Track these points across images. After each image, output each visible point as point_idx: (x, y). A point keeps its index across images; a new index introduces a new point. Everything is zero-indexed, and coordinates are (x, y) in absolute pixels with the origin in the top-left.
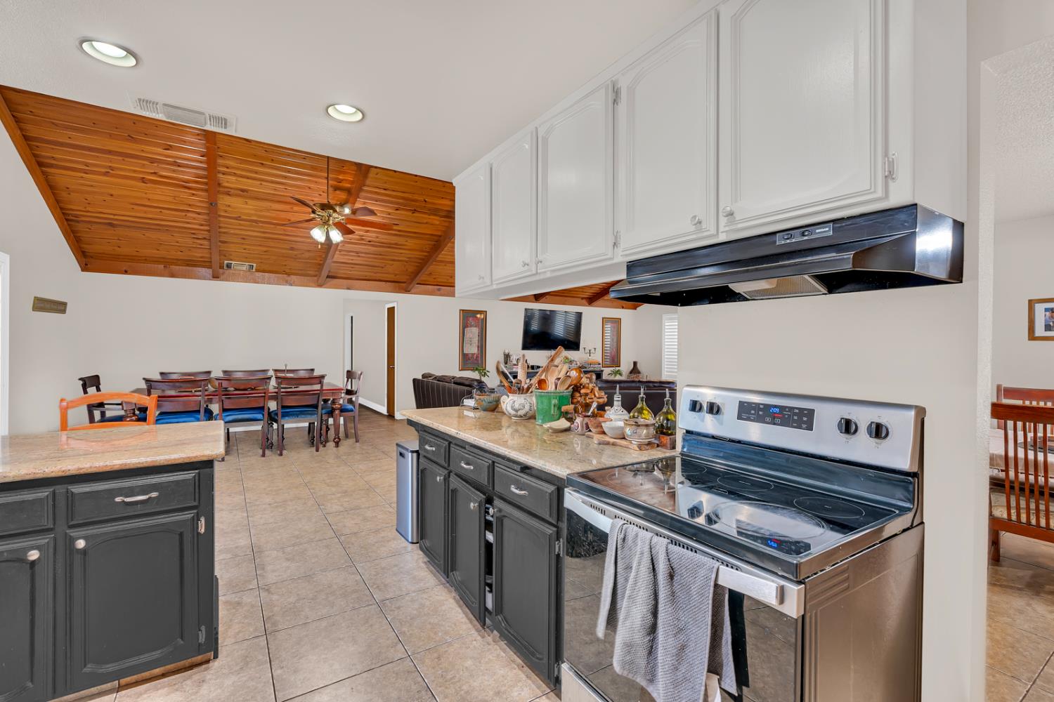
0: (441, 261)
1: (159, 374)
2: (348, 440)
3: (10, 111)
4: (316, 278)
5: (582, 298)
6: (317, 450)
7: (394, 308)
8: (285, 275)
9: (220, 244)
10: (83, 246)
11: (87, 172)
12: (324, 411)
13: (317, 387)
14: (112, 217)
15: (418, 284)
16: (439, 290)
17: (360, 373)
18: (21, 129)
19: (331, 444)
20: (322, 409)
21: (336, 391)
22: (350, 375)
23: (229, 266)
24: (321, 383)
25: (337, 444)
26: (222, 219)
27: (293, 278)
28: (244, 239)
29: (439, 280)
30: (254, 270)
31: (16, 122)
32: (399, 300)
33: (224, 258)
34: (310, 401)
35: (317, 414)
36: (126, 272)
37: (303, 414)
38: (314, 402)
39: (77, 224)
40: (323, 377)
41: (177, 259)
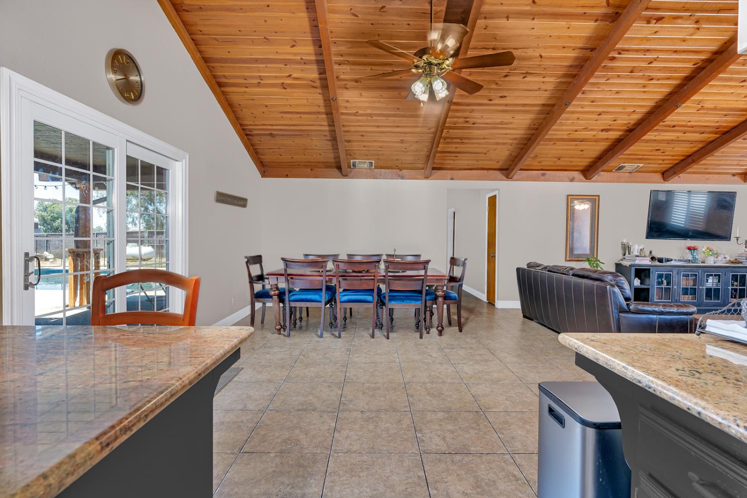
0: (550, 140)
1: (303, 256)
2: (451, 328)
3: (190, 35)
4: (423, 171)
5: (734, 175)
6: (421, 337)
7: (495, 196)
8: (398, 170)
9: (346, 143)
10: (261, 157)
11: (247, 86)
12: (428, 298)
13: (422, 272)
14: (270, 127)
15: (521, 170)
16: (543, 175)
17: (463, 260)
18: (200, 52)
19: (434, 331)
20: (426, 295)
21: (439, 278)
22: (453, 261)
23: (354, 165)
24: (425, 268)
25: (440, 333)
26: (343, 117)
27: (405, 172)
28: (362, 136)
29: (544, 163)
30: (373, 167)
31: (196, 45)
32: (502, 187)
33: (350, 157)
34: (416, 286)
35: (421, 300)
36: (287, 176)
37: (408, 299)
38: (419, 288)
39: (252, 138)
40: (427, 262)
41: (318, 162)
